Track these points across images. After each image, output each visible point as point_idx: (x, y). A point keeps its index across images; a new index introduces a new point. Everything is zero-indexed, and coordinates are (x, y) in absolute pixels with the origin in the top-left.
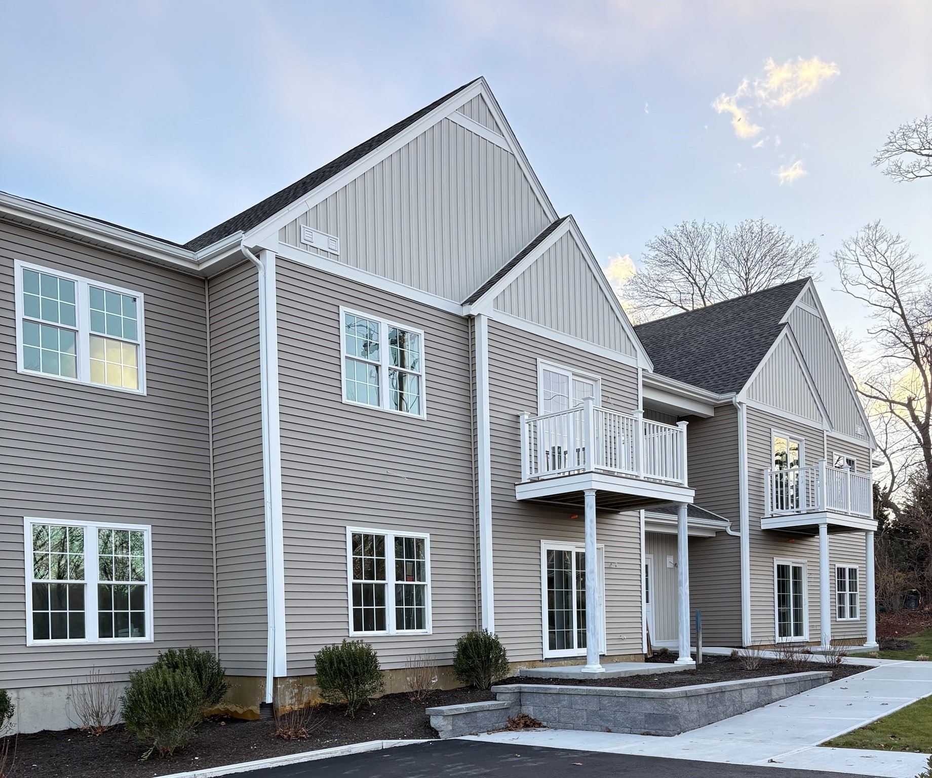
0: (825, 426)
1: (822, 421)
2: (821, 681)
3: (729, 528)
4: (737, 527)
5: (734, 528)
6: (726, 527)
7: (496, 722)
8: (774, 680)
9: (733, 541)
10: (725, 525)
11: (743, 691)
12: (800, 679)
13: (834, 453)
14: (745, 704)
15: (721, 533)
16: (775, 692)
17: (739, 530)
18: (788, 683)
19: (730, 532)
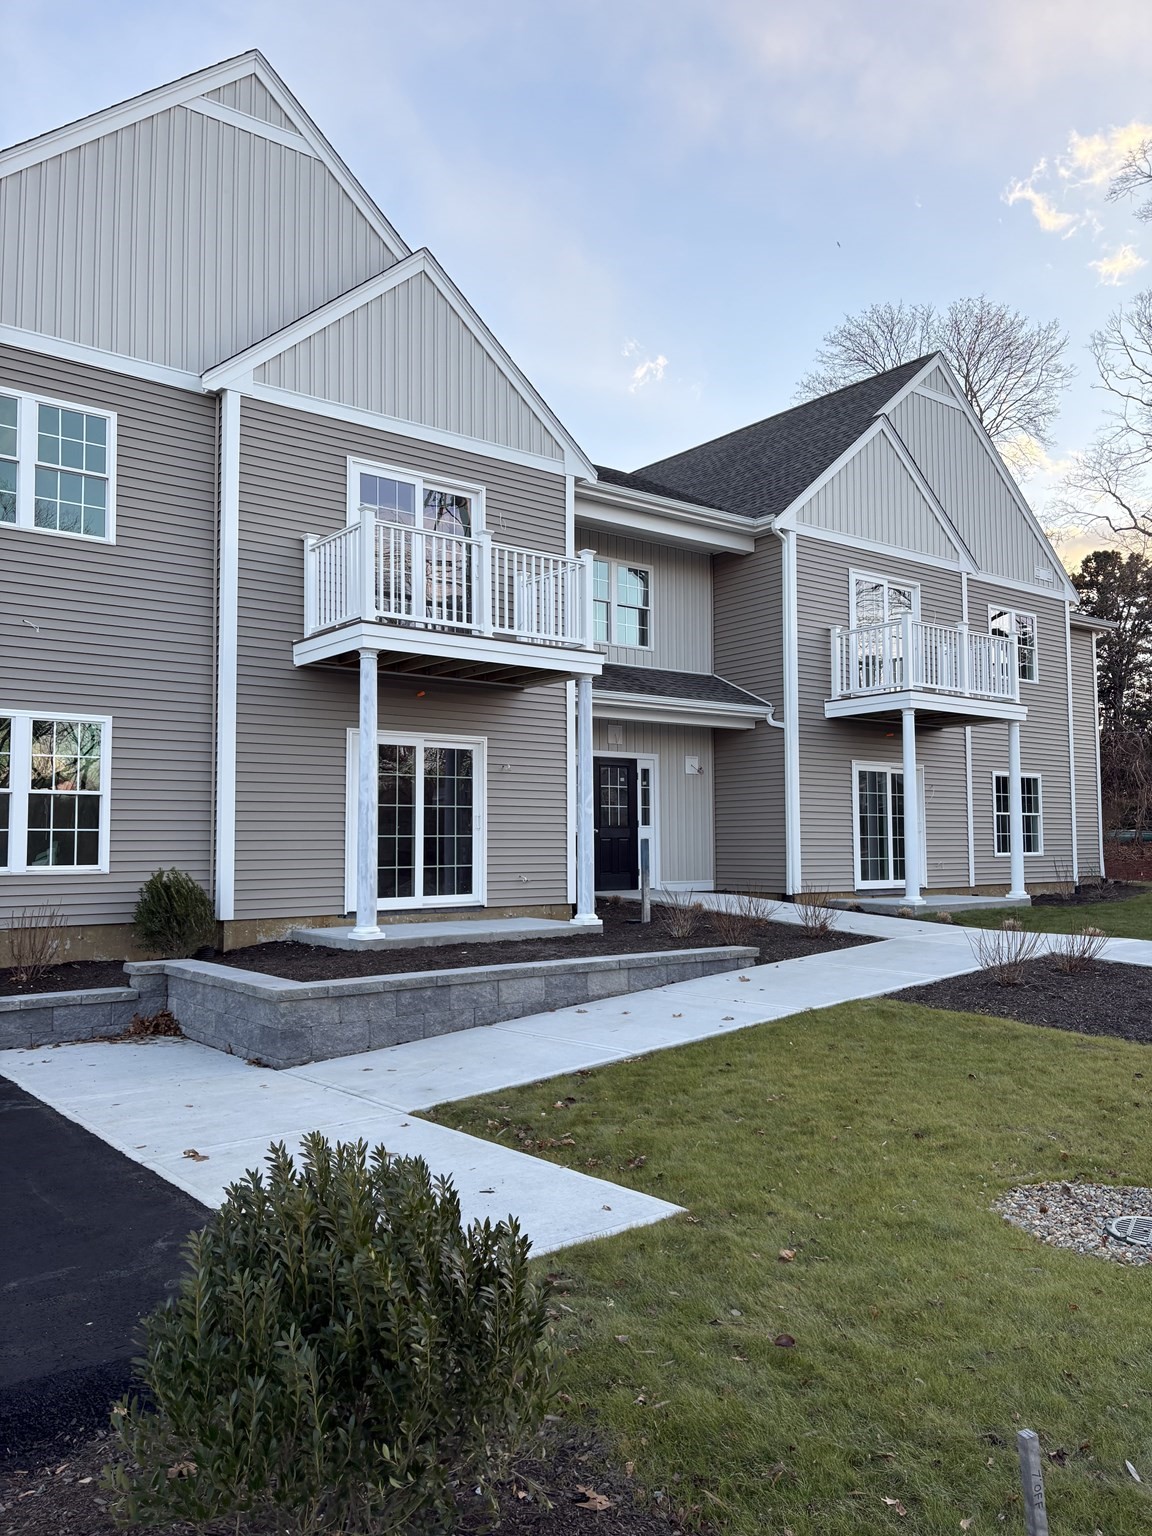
0: (964, 565)
1: (958, 559)
2: (726, 964)
3: (770, 715)
4: (779, 715)
5: (776, 717)
6: (766, 714)
7: (102, 1023)
8: (591, 964)
9: (776, 736)
10: (766, 712)
11: (502, 985)
12: (666, 962)
13: (990, 606)
14: (509, 1007)
15: (761, 722)
16: (595, 984)
17: (782, 719)
18: (630, 968)
19: (772, 722)
